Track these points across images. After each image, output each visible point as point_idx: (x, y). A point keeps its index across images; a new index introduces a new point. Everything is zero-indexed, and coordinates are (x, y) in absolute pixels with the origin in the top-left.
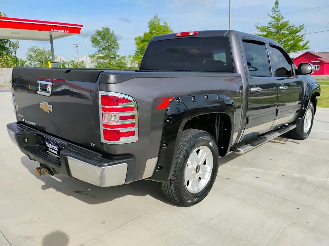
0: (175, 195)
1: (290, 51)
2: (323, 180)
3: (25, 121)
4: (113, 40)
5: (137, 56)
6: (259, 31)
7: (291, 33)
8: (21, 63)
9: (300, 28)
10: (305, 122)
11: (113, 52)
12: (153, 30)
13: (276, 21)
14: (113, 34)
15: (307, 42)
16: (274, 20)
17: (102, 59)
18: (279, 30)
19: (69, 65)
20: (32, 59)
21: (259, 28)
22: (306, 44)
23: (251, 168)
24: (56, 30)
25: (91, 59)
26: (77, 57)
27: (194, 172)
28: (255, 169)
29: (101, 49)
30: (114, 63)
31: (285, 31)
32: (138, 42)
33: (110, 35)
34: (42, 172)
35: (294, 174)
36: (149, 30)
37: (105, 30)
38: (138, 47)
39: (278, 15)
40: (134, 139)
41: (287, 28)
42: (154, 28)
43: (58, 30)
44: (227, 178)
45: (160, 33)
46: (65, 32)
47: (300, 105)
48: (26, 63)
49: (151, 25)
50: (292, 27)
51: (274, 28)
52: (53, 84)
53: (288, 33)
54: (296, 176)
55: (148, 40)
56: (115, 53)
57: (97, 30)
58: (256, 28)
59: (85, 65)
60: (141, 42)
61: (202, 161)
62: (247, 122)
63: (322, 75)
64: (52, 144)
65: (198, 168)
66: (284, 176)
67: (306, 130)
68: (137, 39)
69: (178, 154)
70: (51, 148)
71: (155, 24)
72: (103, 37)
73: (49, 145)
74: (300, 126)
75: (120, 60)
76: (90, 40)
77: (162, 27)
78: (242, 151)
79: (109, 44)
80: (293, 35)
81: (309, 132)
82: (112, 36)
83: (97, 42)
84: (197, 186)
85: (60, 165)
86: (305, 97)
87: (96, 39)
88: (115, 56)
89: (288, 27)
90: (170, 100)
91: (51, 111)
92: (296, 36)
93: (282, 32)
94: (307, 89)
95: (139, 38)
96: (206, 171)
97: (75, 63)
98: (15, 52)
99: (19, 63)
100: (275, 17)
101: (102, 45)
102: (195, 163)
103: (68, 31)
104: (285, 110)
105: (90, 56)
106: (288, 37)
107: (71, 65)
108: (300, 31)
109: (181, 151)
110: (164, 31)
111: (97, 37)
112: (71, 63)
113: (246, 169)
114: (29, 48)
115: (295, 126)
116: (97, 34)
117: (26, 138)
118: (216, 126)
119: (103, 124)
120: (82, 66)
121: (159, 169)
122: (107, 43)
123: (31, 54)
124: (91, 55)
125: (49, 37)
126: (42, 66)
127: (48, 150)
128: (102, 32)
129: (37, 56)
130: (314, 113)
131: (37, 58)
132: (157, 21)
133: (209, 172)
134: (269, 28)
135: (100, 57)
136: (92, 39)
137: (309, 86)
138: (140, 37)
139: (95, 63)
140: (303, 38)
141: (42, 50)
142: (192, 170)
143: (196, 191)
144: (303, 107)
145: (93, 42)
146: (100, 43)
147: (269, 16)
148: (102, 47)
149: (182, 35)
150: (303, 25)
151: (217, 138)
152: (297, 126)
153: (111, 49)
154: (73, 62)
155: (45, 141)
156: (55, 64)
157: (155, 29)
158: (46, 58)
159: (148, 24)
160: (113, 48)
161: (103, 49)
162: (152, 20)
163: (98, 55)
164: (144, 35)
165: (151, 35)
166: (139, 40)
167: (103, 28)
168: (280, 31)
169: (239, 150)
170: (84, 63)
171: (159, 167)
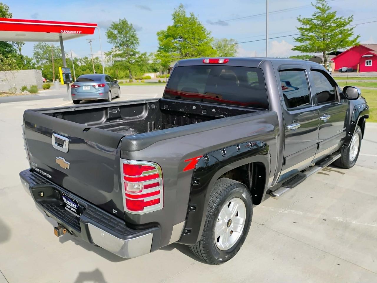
0: (204, 255)
1: (337, 48)
2: (369, 225)
3: (39, 171)
4: (132, 34)
5: (160, 54)
6: (302, 24)
7: (339, 26)
8: (27, 61)
9: (350, 20)
10: (351, 148)
11: (133, 48)
12: (178, 23)
13: (321, 13)
14: (132, 28)
15: (358, 37)
16: (319, 10)
17: (119, 57)
18: (325, 22)
19: (82, 62)
20: (39, 57)
21: (301, 21)
22: (356, 39)
23: (289, 210)
24: (66, 31)
25: (107, 58)
26: (90, 54)
27: (225, 227)
28: (293, 211)
29: (118, 45)
30: (134, 61)
31: (332, 23)
32: (161, 37)
33: (128, 29)
34: (60, 232)
35: (336, 218)
36: (173, 23)
37: (123, 23)
38: (161, 43)
39: (323, 5)
40: (159, 207)
41: (334, 20)
42: (179, 21)
43: (68, 31)
44: (262, 224)
45: (186, 26)
46: (76, 33)
47: (345, 132)
48: (32, 61)
49: (175, 16)
50: (340, 19)
51: (319, 20)
52: (70, 140)
53: (335, 25)
54: (338, 220)
55: (172, 34)
56: (135, 49)
57: (113, 23)
58: (298, 20)
59: (100, 62)
60: (164, 37)
61: (234, 213)
62: (284, 163)
63: (375, 71)
64: (70, 202)
65: (230, 222)
66: (325, 220)
67: (353, 157)
68: (160, 34)
69: (208, 212)
70: (70, 205)
71: (180, 16)
72: (121, 30)
73: (67, 201)
74: (346, 154)
75: (140, 57)
76: (106, 35)
77: (188, 19)
78: (278, 196)
79: (128, 40)
80: (341, 29)
81: (356, 159)
82: (130, 29)
83: (113, 37)
84: (228, 240)
85: (80, 231)
86: (351, 122)
87: (112, 33)
88: (135, 53)
89: (335, 18)
90: (198, 159)
91: (69, 168)
92: (345, 30)
93: (328, 25)
94: (354, 112)
95: (162, 33)
96: (238, 224)
97: (89, 59)
98: (20, 50)
99: (25, 61)
100: (320, 7)
101: (119, 41)
102: (226, 217)
103: (80, 32)
104: (327, 142)
105: (105, 54)
106: (335, 31)
107: (84, 62)
108: (349, 23)
109: (210, 208)
110: (191, 24)
111: (113, 31)
112: (84, 60)
113: (284, 211)
114: (36, 44)
115: (339, 156)
116: (113, 27)
117: (41, 192)
118: (249, 172)
119: (126, 193)
120: (97, 63)
121: (187, 233)
122: (125, 38)
123: (38, 50)
124: (107, 52)
125: (58, 38)
126: (52, 64)
127: (66, 206)
128: (119, 25)
129: (45, 53)
130: (361, 137)
131: (45, 56)
132: (182, 12)
133: (242, 224)
134: (313, 21)
135: (118, 54)
136: (107, 33)
137: (356, 110)
138: (163, 31)
139: (111, 62)
140: (352, 32)
141: (50, 46)
142: (223, 225)
143: (228, 247)
144: (349, 134)
145: (109, 37)
146: (117, 38)
147: (313, 6)
148: (120, 43)
149: (211, 62)
150: (352, 16)
151: (251, 185)
152: (341, 155)
153: (130, 44)
154: (86, 58)
155: (63, 197)
156: (67, 69)
157: (181, 21)
158: (56, 55)
159: (172, 16)
160: (132, 43)
161: (120, 46)
162: (177, 11)
163: (114, 53)
164: (167, 29)
165: (176, 29)
166: (162, 35)
167: (120, 20)
168: (326, 24)
169: (275, 194)
170: (98, 60)
171: (186, 231)
